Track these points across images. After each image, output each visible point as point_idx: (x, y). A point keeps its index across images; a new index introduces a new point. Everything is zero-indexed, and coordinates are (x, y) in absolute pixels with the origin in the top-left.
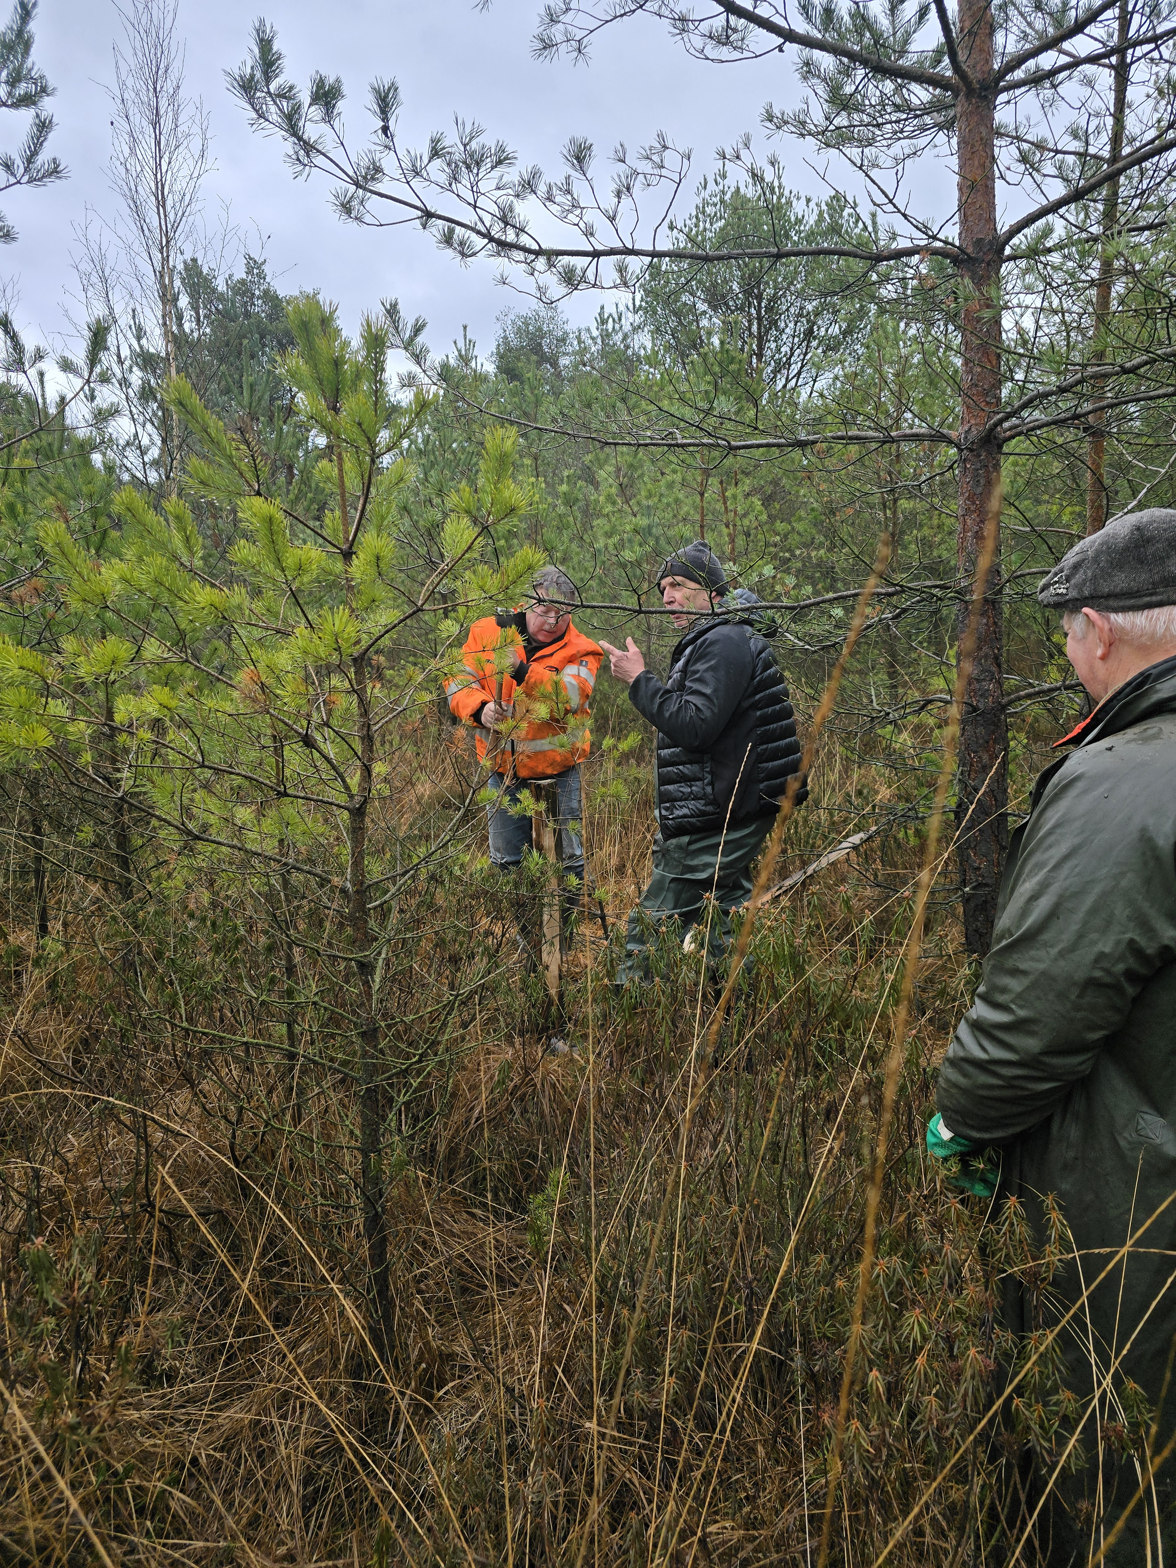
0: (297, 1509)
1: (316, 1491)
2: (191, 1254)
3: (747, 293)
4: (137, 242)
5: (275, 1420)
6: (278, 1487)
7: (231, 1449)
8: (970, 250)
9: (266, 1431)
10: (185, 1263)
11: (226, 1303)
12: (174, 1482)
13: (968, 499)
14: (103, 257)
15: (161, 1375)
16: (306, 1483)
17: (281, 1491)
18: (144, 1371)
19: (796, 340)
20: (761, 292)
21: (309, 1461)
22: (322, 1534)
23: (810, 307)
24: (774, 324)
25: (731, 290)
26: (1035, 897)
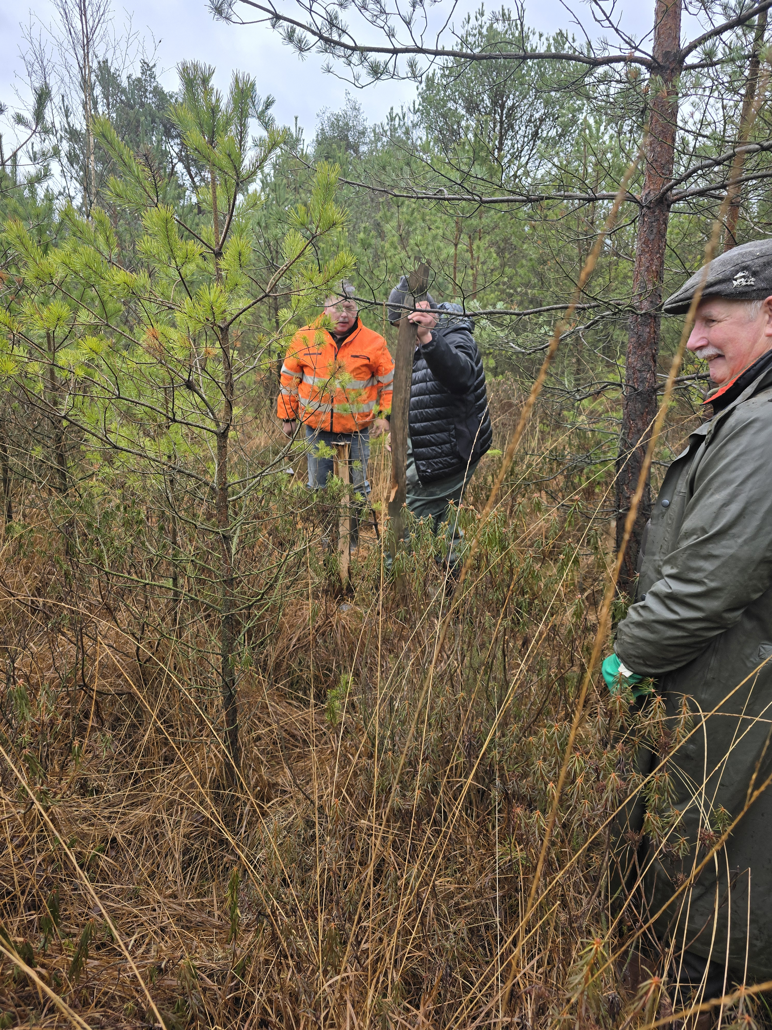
0: (178, 868)
1: (190, 859)
2: (111, 719)
3: (494, 103)
5: (165, 817)
6: (166, 856)
7: (136, 833)
8: (660, 60)
9: (159, 823)
10: (107, 724)
11: (133, 749)
12: (102, 850)
13: (644, 243)
14: (42, 51)
15: (92, 791)
16: (184, 854)
17: (169, 859)
18: (81, 787)
19: (526, 139)
20: (504, 103)
21: (186, 841)
22: (194, 883)
23: (537, 116)
24: (511, 126)
25: (483, 100)
26: (726, 504)
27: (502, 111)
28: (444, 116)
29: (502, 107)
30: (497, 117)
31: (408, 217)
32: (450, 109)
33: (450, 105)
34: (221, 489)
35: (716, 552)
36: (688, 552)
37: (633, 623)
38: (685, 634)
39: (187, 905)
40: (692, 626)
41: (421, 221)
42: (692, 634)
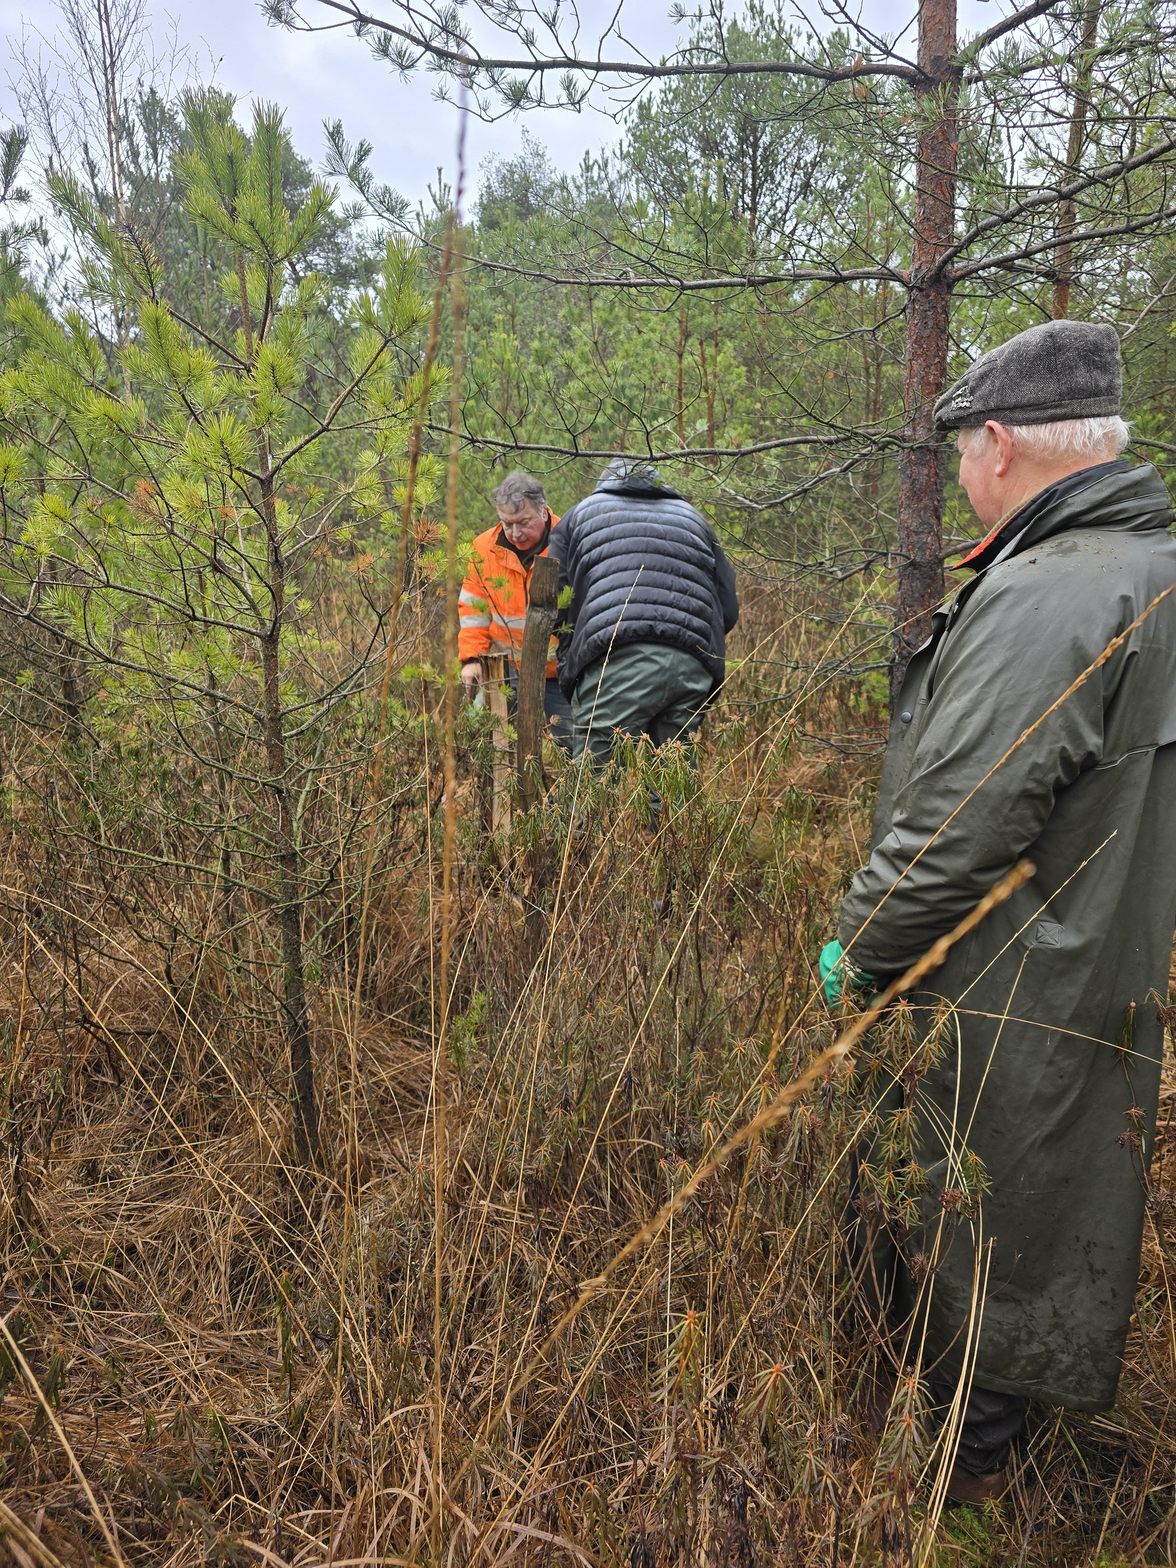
0: (225, 1285)
1: (243, 1271)
3: (742, 141)
4: (80, 63)
5: (207, 1210)
6: (208, 1267)
7: (165, 1238)
8: (927, 70)
9: (198, 1221)
10: (129, 1079)
13: (915, 342)
14: (43, 79)
15: (104, 1178)
16: (234, 1265)
17: (211, 1272)
18: (89, 1174)
19: (793, 194)
20: (757, 139)
21: (237, 1245)
22: (249, 1307)
23: (809, 158)
24: (770, 175)
25: (726, 137)
26: (966, 715)
27: (755, 152)
28: (668, 162)
29: (755, 146)
30: (748, 161)
31: (605, 315)
32: (676, 152)
33: (678, 145)
34: (271, 719)
35: (955, 786)
36: (920, 787)
37: (857, 897)
38: (924, 909)
39: (237, 1339)
40: (932, 897)
41: (624, 321)
42: (934, 908)
